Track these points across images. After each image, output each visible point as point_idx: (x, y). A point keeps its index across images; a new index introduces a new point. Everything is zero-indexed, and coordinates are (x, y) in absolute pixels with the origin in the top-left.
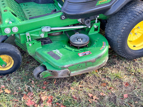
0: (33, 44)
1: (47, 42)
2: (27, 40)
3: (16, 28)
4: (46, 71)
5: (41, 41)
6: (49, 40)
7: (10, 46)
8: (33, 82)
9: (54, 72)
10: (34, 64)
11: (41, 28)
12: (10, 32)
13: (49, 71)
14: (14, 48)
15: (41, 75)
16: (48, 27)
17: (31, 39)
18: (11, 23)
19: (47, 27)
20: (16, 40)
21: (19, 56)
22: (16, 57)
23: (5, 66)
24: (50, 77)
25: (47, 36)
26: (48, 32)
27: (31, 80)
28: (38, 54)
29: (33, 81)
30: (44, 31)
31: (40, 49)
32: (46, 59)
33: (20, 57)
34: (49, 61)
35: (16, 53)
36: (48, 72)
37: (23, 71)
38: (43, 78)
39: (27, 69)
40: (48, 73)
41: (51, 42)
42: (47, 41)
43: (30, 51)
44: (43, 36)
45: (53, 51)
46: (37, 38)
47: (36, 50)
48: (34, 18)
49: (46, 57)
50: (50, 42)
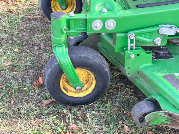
0: (138, 55)
1: (161, 55)
2: (128, 47)
3: (113, 22)
4: (159, 113)
5: (153, 52)
6: (166, 52)
7: (95, 54)
8: (127, 129)
9: (175, 117)
10: (128, 93)
11: (157, 26)
12: (101, 28)
13: (166, 113)
14: (101, 58)
15: (147, 117)
16: (172, 26)
17: (135, 47)
18: (106, 11)
19: (170, 26)
20: (100, 44)
21: (107, 74)
22: (101, 76)
23: (80, 89)
24: (165, 124)
25: (165, 44)
26: (169, 36)
27: (123, 123)
28: (144, 76)
29: (127, 127)
30: (163, 33)
31: (149, 67)
32: (160, 89)
33: (108, 77)
34: (166, 93)
35: (104, 68)
36: (163, 114)
37: (108, 104)
38: (151, 124)
39: (115, 101)
40: (163, 117)
41: (170, 56)
42: (162, 53)
43: (129, 68)
44: (159, 42)
45: (175, 73)
46: (146, 46)
47: (141, 67)
48: (148, 5)
49: (160, 85)
50: (168, 56)
